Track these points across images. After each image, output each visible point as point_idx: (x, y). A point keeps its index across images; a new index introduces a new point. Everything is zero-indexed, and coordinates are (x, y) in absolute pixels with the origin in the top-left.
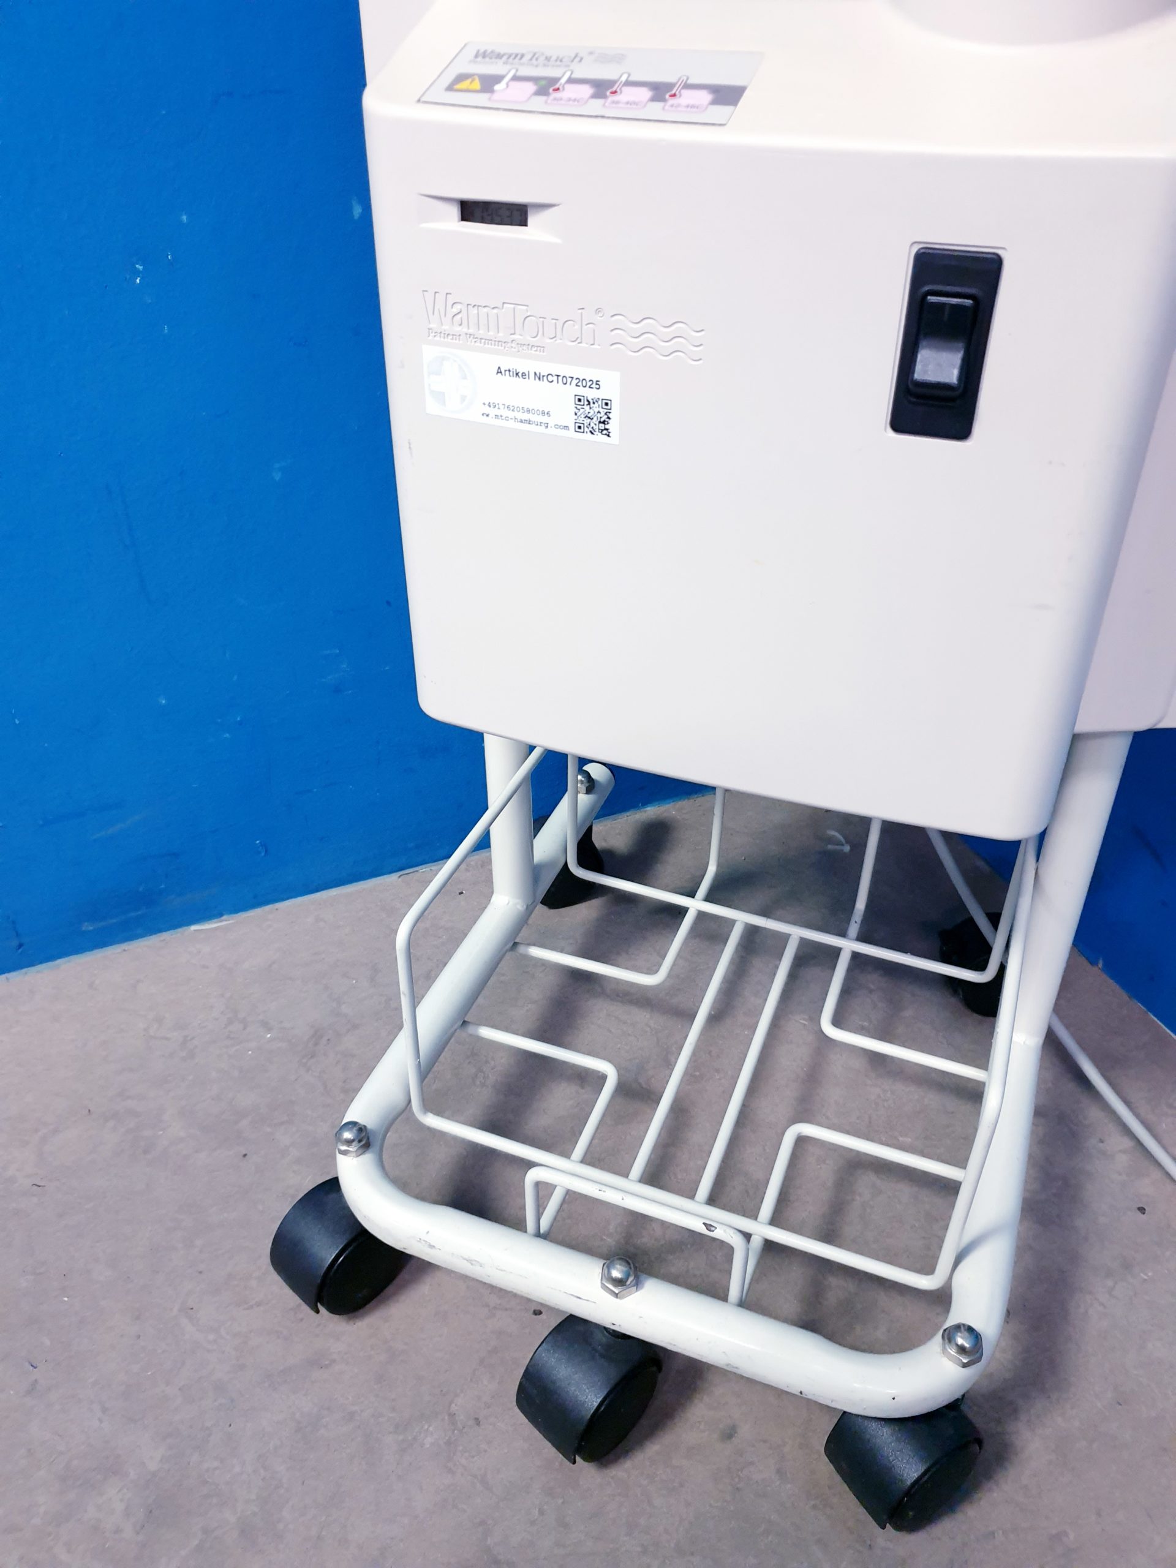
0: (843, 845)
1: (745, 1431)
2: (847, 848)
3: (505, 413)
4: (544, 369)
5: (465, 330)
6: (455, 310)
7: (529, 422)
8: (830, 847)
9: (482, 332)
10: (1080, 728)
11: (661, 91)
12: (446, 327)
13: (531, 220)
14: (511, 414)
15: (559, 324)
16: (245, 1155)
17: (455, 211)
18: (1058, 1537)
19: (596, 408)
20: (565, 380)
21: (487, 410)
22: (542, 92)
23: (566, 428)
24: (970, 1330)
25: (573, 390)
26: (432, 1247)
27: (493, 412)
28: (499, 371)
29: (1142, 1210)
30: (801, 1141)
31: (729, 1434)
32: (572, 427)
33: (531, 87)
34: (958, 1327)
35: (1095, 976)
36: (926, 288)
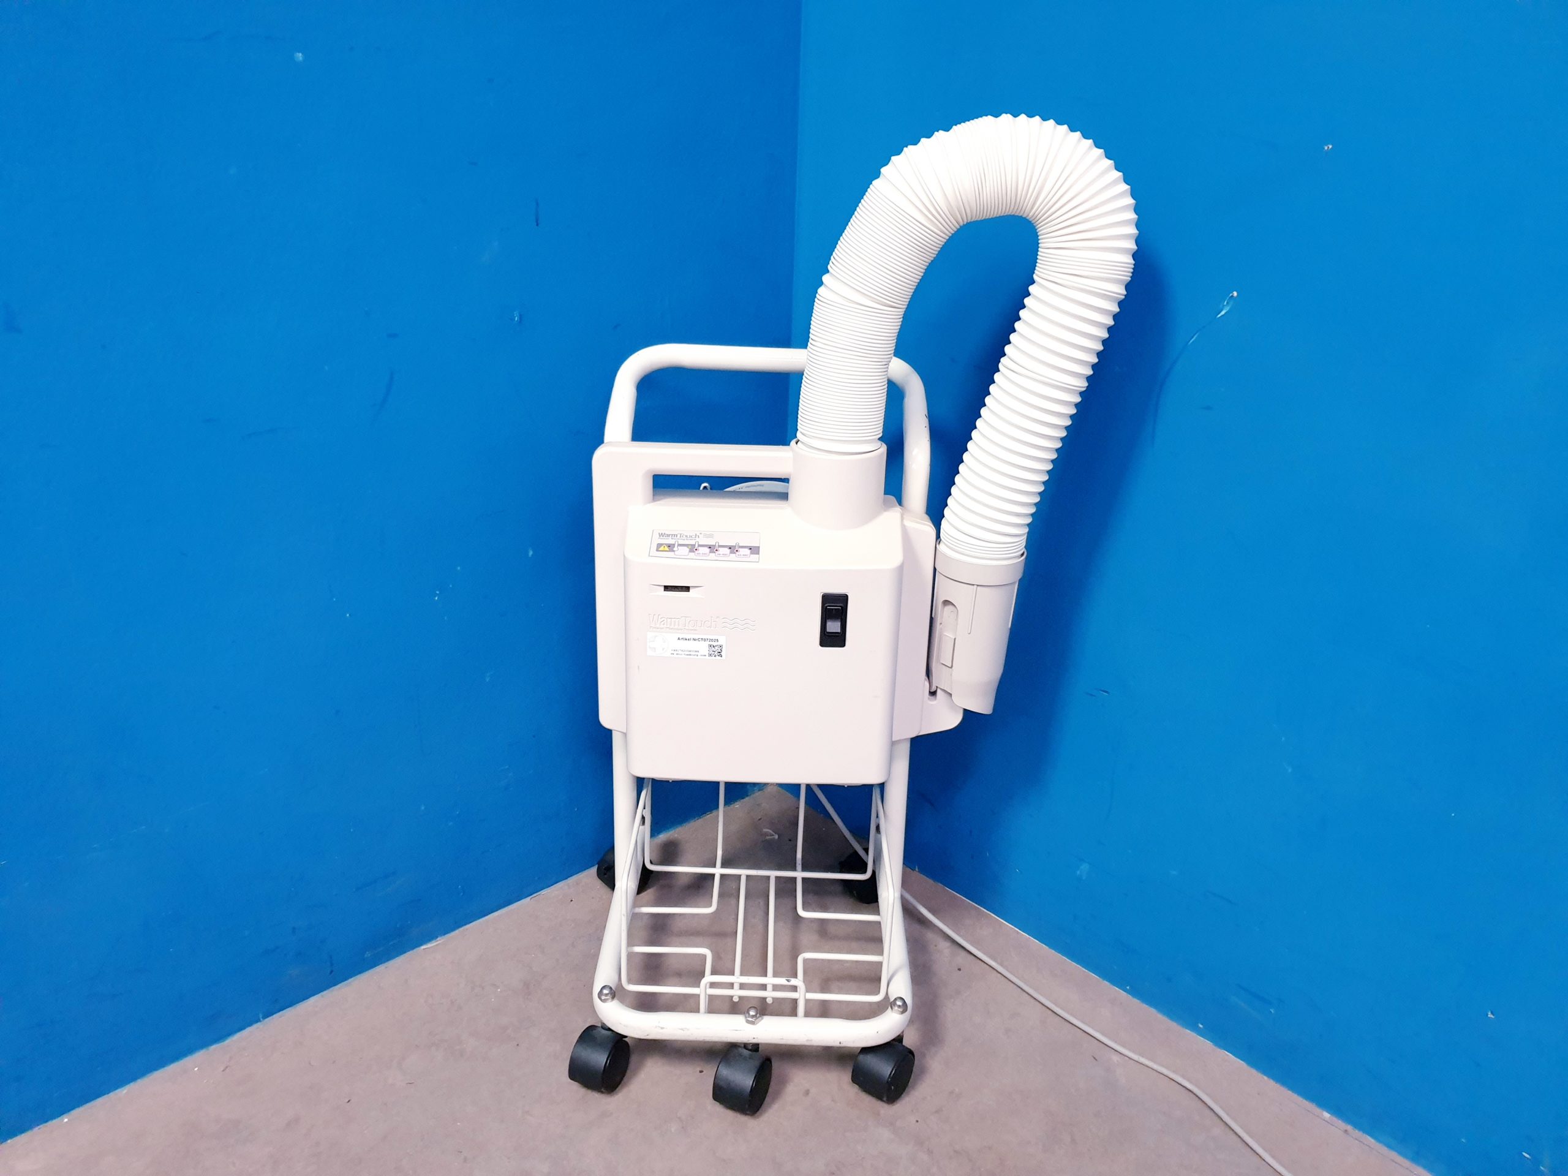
0: (773, 835)
1: (813, 1091)
2: (776, 837)
3: (680, 652)
4: (696, 637)
5: (665, 626)
6: (663, 619)
7: (690, 655)
8: (768, 838)
9: (672, 626)
10: (893, 740)
11: (733, 549)
12: (658, 626)
13: (691, 590)
14: (683, 653)
15: (703, 622)
16: (518, 1045)
17: (663, 588)
18: (952, 1093)
19: (717, 648)
20: (705, 640)
21: (673, 652)
22: (691, 551)
23: (705, 656)
24: (901, 999)
25: (708, 643)
26: (662, 1028)
27: (675, 653)
28: (679, 639)
29: (959, 970)
30: (805, 961)
31: (807, 1093)
32: (707, 655)
33: (686, 549)
34: (896, 999)
35: (916, 875)
36: (826, 605)
